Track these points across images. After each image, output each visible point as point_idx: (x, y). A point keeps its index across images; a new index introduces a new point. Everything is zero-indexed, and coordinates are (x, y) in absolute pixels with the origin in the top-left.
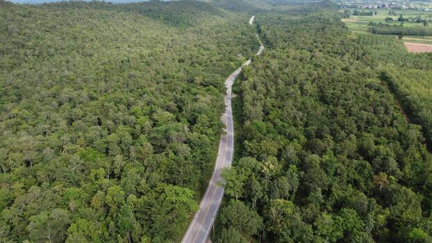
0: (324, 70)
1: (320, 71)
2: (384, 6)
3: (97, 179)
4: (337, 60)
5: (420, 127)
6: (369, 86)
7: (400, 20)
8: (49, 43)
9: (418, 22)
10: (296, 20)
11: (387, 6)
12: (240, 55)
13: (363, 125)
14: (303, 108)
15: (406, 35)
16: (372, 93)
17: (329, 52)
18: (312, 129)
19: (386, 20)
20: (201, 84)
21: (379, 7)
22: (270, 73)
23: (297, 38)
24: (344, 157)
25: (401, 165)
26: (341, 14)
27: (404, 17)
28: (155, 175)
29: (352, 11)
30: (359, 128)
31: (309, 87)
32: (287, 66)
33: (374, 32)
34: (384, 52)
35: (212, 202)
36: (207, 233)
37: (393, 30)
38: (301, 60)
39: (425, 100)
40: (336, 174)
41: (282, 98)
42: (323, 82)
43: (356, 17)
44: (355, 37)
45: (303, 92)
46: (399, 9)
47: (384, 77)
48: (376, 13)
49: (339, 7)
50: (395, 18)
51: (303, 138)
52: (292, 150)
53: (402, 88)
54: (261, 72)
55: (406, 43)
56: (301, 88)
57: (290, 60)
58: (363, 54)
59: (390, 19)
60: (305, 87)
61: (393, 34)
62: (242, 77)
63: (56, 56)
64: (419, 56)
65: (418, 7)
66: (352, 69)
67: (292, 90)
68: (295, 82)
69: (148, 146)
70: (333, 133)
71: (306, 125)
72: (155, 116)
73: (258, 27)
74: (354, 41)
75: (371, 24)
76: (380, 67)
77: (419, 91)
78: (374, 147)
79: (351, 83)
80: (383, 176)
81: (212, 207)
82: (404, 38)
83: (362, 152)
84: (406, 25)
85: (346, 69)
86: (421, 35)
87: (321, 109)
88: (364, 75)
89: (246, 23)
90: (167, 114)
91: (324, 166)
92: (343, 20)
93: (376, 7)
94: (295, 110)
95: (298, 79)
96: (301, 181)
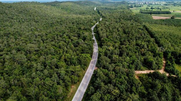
0: (125, 25)
1: (123, 25)
2: (146, 3)
3: (60, 54)
4: (129, 22)
5: (154, 39)
6: (140, 29)
7: (151, 8)
8: (22, 17)
9: (158, 9)
10: (113, 9)
11: (147, 3)
12: (94, 21)
13: (137, 39)
14: (119, 35)
15: (153, 13)
16: (140, 30)
17: (126, 19)
18: (122, 40)
19: (146, 9)
20: (83, 29)
21: (144, 4)
22: (106, 26)
23: (114, 15)
24: (132, 46)
25: (148, 47)
26: (129, 6)
27: (153, 7)
28: (78, 52)
29: (134, 5)
30: (136, 40)
31: (120, 29)
32: (112, 24)
33: (142, 13)
34: (145, 19)
35: (94, 59)
36: (95, 66)
37: (149, 12)
38: (116, 22)
39: (156, 32)
40: (130, 50)
41: (112, 33)
42: (124, 28)
43: (135, 7)
44: (135, 14)
45: (118, 31)
46: (151, 4)
47: (144, 26)
48: (143, 6)
49: (129, 4)
50: (150, 8)
51: (119, 42)
52: (117, 45)
53: (150, 29)
54: (103, 25)
55: (153, 16)
56: (118, 30)
57: (112, 22)
58: (138, 20)
59: (148, 8)
60: (119, 29)
61: (149, 13)
62: (96, 27)
63: (25, 22)
64: (157, 20)
65: (159, 3)
66: (134, 24)
67: (115, 30)
68: (115, 28)
69: (72, 46)
70: (128, 41)
71: (120, 39)
72: (72, 38)
73: (98, 11)
74: (134, 16)
75: (141, 10)
76: (144, 24)
77: (155, 29)
78: (140, 43)
79: (134, 28)
80: (143, 50)
81: (95, 61)
82: (152, 15)
83: (137, 45)
84: (154, 10)
85: (132, 24)
86: (158, 14)
87: (124, 35)
88: (138, 26)
89: (94, 10)
90: (75, 38)
91: (127, 48)
92: (130, 9)
93: (143, 4)
94: (116, 35)
95: (116, 27)
96: (120, 51)
